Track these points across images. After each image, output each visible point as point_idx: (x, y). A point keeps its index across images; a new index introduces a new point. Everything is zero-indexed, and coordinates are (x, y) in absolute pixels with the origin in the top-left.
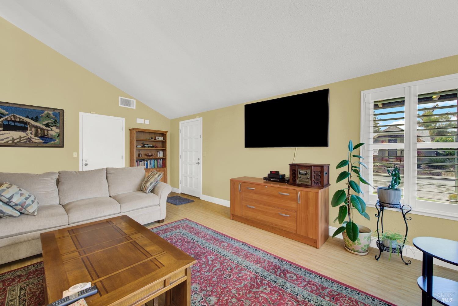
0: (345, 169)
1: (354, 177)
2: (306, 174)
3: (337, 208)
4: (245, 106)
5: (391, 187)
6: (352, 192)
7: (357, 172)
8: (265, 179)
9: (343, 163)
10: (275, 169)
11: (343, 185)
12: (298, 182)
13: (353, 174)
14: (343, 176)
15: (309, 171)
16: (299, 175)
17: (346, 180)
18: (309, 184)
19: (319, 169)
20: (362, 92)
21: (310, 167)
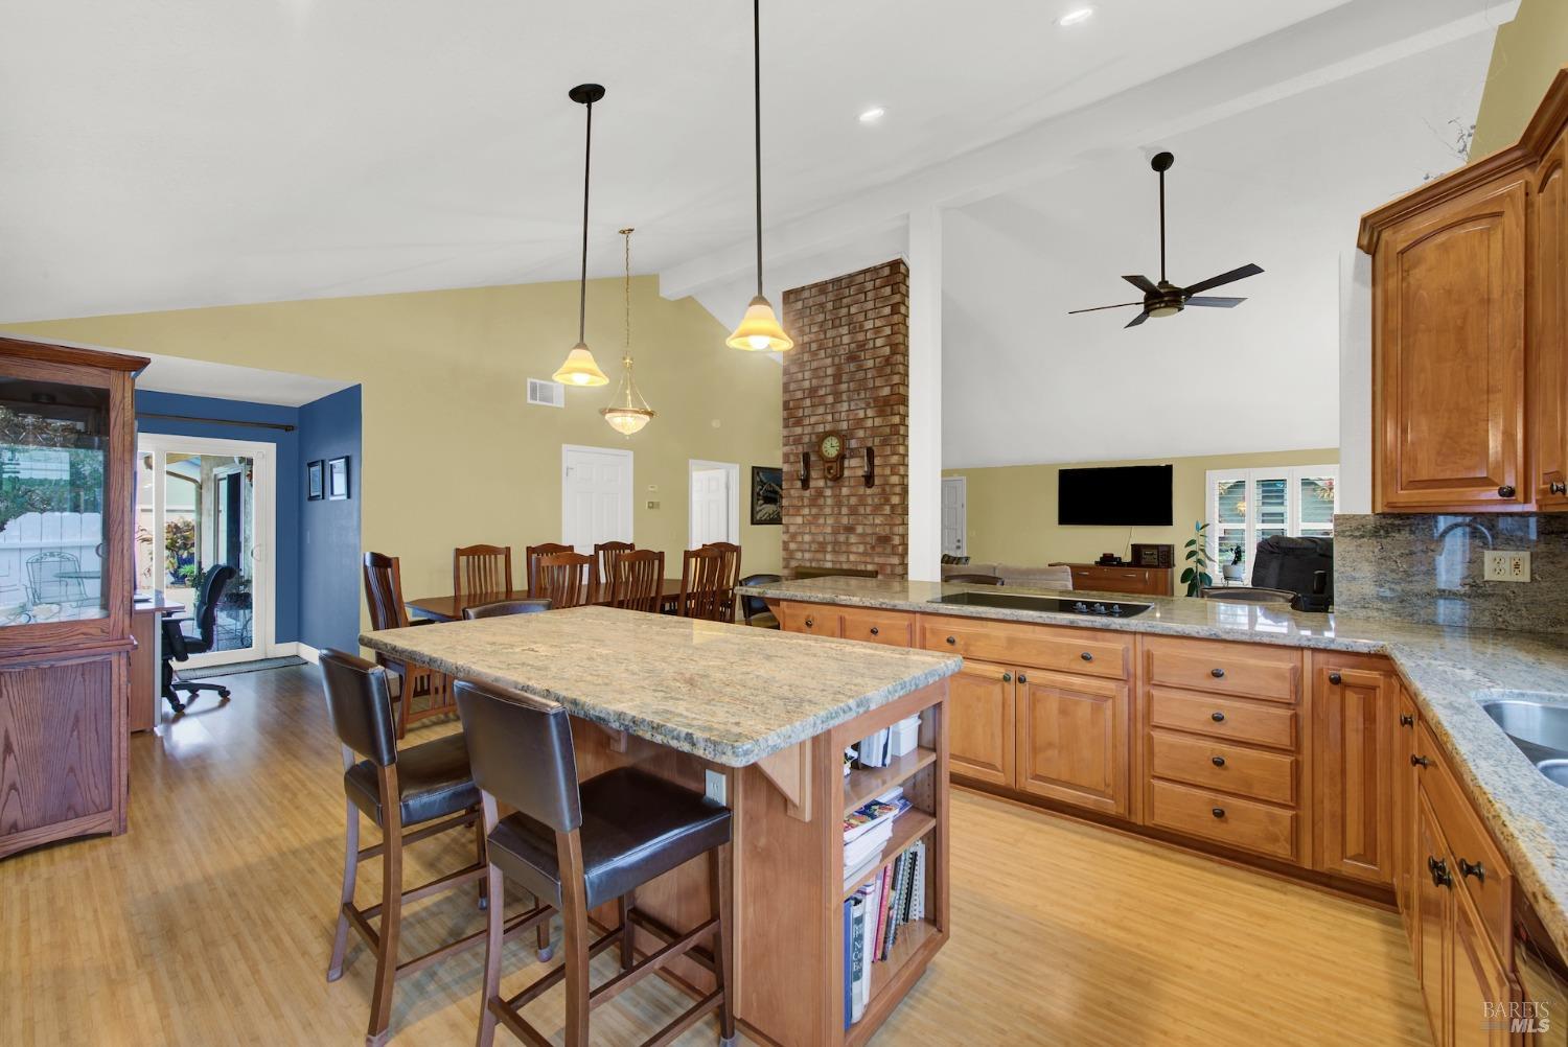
0: (1192, 548)
1: (1201, 556)
2: (1151, 554)
3: (1186, 585)
4: (1060, 471)
5: (1235, 562)
6: (1200, 567)
7: (1203, 550)
8: (1096, 563)
9: (1191, 543)
10: (1108, 552)
11: (1191, 564)
12: (1143, 563)
13: (1200, 552)
14: (1191, 554)
16: (1144, 556)
17: (1194, 558)
18: (1157, 564)
19: (1166, 549)
20: (1207, 473)
21: (1156, 547)
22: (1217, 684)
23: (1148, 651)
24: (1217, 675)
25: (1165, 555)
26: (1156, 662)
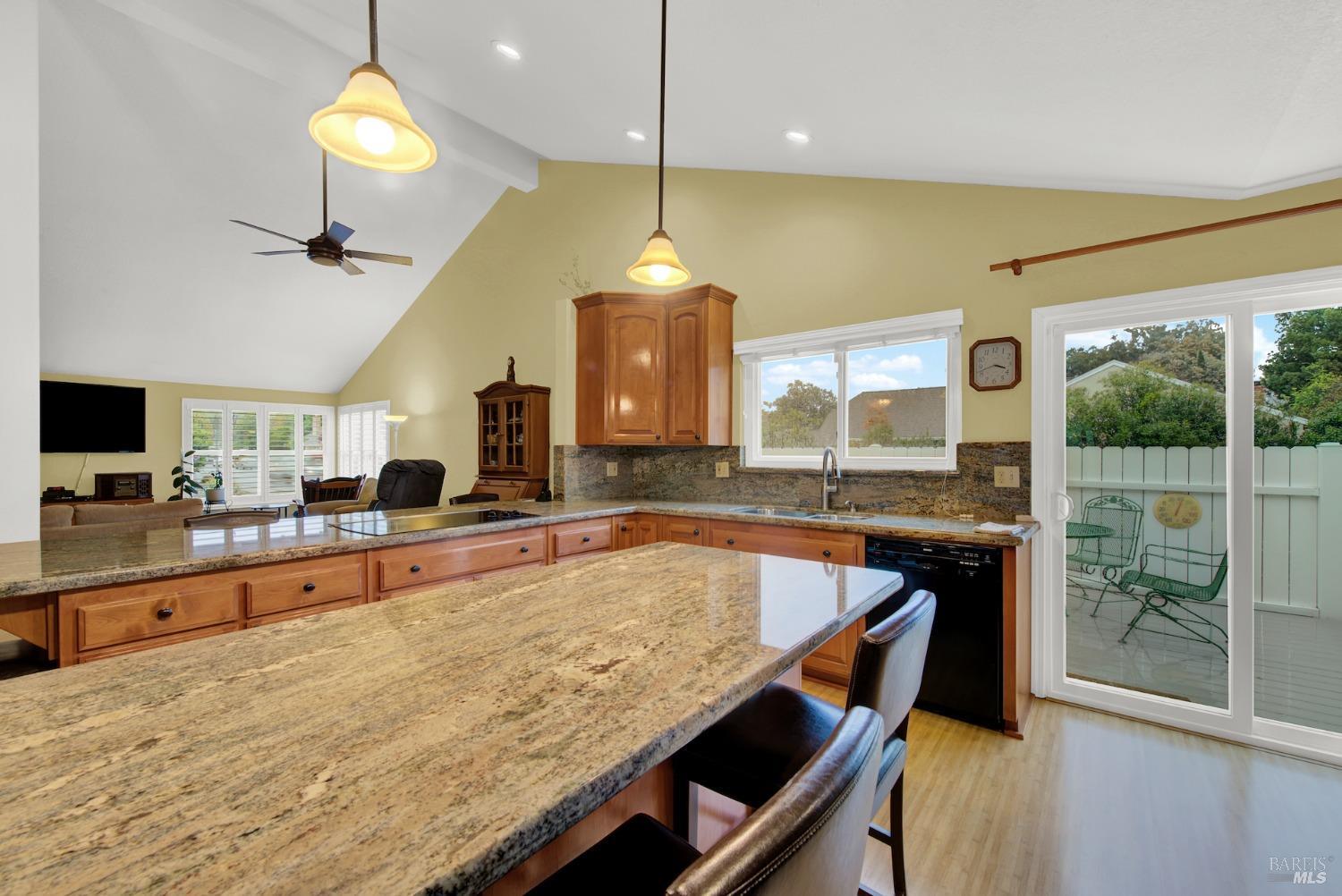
0: (178, 475)
2: (130, 484)
8: (40, 499)
9: (176, 470)
10: (58, 485)
12: (116, 494)
14: (177, 483)
15: (133, 481)
16: (117, 486)
18: (135, 494)
19: (146, 477)
20: (183, 400)
21: (135, 476)
22: (587, 545)
23: (555, 535)
24: (586, 540)
25: (141, 485)
26: (560, 541)
